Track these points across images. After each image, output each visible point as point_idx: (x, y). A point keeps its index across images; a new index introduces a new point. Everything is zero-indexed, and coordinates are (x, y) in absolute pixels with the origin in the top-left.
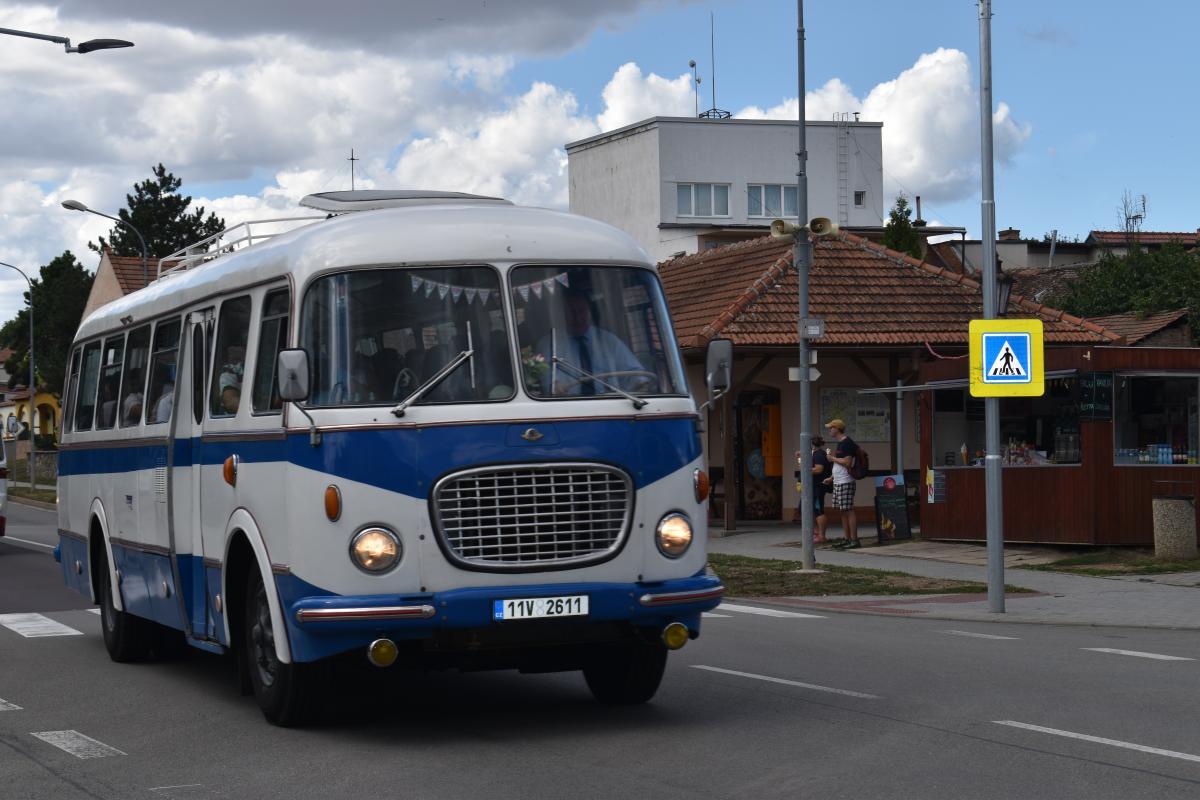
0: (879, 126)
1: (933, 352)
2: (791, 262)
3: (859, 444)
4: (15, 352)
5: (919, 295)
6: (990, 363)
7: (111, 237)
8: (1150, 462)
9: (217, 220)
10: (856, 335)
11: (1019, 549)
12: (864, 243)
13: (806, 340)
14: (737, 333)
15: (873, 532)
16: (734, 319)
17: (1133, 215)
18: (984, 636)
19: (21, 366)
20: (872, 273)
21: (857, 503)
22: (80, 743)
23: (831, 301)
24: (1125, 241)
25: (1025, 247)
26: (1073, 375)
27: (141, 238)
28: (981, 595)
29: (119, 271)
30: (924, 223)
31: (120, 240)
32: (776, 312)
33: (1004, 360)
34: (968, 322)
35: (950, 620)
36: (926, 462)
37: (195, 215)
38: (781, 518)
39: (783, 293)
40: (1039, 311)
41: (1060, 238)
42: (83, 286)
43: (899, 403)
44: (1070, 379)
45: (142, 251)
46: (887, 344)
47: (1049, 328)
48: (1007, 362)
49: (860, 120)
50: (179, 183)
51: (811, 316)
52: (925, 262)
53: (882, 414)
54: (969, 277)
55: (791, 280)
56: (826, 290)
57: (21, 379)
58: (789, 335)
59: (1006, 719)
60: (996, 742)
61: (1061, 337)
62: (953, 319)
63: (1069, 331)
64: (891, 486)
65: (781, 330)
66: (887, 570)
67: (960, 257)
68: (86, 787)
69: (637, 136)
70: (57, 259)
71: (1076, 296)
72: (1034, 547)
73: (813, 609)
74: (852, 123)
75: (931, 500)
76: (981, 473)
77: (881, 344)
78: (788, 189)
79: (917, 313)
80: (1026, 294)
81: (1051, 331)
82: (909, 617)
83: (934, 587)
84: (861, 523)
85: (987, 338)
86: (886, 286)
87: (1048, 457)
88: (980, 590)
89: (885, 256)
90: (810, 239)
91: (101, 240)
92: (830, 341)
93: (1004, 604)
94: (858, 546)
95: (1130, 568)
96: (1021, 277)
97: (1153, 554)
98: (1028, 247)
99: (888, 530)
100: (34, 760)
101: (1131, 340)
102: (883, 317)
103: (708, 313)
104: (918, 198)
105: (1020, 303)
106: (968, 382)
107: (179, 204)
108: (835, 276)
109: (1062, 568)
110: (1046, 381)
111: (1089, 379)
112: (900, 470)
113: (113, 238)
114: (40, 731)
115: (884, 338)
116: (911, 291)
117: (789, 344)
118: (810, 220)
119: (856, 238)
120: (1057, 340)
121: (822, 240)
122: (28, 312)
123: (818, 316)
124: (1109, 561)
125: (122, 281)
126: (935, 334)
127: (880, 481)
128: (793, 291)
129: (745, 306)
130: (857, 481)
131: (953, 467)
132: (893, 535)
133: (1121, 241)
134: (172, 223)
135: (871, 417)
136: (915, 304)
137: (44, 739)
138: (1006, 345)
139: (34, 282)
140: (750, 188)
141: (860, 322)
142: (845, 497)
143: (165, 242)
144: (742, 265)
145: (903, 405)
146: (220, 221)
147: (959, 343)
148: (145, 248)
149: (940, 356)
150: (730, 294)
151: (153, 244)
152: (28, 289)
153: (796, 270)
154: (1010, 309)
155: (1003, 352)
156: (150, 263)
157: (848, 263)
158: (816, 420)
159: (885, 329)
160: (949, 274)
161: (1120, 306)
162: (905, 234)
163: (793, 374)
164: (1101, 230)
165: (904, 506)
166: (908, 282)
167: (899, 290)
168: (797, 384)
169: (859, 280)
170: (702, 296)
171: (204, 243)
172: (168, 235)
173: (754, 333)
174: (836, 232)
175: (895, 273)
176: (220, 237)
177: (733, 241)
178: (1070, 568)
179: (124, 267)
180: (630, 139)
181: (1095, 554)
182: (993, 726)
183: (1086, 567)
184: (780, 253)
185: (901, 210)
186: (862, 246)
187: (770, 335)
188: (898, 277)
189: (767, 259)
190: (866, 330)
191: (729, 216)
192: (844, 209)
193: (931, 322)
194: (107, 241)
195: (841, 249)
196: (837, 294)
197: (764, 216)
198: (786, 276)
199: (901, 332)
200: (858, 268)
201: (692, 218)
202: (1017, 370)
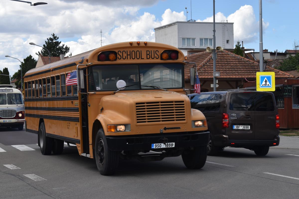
0: (233, 24)
1: (247, 80)
2: (211, 57)
4: (17, 80)
5: (243, 66)
6: (261, 83)
7: (41, 52)
10: (227, 76)
12: (229, 53)
13: (215, 77)
17: (297, 46)
19: (19, 84)
20: (231, 60)
22: (35, 177)
23: (221, 67)
24: (294, 52)
25: (270, 54)
27: (49, 52)
29: (43, 60)
30: (244, 48)
32: (207, 70)
34: (256, 73)
37: (62, 46)
39: (209, 65)
40: (274, 70)
41: (278, 52)
42: (34, 64)
44: (282, 87)
45: (49, 55)
46: (235, 78)
48: (266, 83)
49: (228, 22)
50: (58, 38)
51: (216, 71)
52: (244, 57)
54: (255, 61)
55: (211, 62)
56: (220, 65)
57: (19, 87)
58: (211, 76)
59: (267, 172)
60: (264, 178)
61: (279, 76)
62: (252, 72)
63: (281, 75)
65: (208, 75)
67: (253, 57)
68: (37, 188)
69: (172, 26)
70: (28, 57)
71: (282, 66)
74: (226, 23)
77: (234, 78)
78: (211, 40)
79: (243, 70)
80: (270, 66)
81: (276, 75)
85: (261, 77)
86: (235, 64)
89: (235, 56)
90: (216, 52)
91: (39, 52)
92: (221, 77)
95: (296, 134)
96: (268, 61)
100: (24, 181)
101: (296, 77)
102: (234, 71)
104: (242, 42)
105: (268, 68)
106: (256, 88)
107: (58, 43)
108: (222, 61)
110: (276, 87)
111: (286, 87)
113: (42, 52)
114: (25, 174)
115: (234, 77)
116: (241, 65)
117: (211, 78)
118: (216, 47)
119: (227, 52)
121: (219, 52)
122: (21, 70)
123: (218, 71)
124: (291, 132)
125: (44, 62)
126: (247, 76)
128: (211, 65)
129: (200, 69)
134: (56, 48)
136: (242, 68)
137: (26, 176)
138: (266, 78)
139: (22, 63)
140: (200, 39)
141: (228, 73)
143: (55, 53)
144: (199, 58)
146: (68, 48)
147: (253, 78)
148: (50, 54)
151: (52, 53)
152: (21, 65)
153: (213, 59)
154: (266, 69)
155: (265, 80)
156: (51, 58)
157: (225, 58)
159: (235, 74)
160: (251, 61)
161: (293, 69)
162: (239, 50)
163: (212, 86)
164: (288, 50)
166: (241, 63)
167: (238, 65)
168: (213, 88)
169: (228, 62)
170: (188, 66)
171: (64, 53)
172: (55, 51)
173: (202, 75)
174: (223, 50)
175: (237, 60)
176: (68, 52)
177: (196, 53)
178: (281, 134)
179: (45, 59)
180: (170, 27)
181: (288, 131)
182: (263, 173)
183: (285, 134)
184: (208, 55)
185: (238, 45)
186: (229, 54)
187: (206, 76)
188: (238, 61)
189: (205, 57)
190: (230, 75)
191: (195, 46)
192: (224, 44)
193: (246, 73)
194: (40, 53)
195: (224, 54)
196: (223, 66)
197: (204, 46)
198: (210, 61)
199: (239, 75)
200: (228, 59)
201: (186, 47)
202: (268, 85)
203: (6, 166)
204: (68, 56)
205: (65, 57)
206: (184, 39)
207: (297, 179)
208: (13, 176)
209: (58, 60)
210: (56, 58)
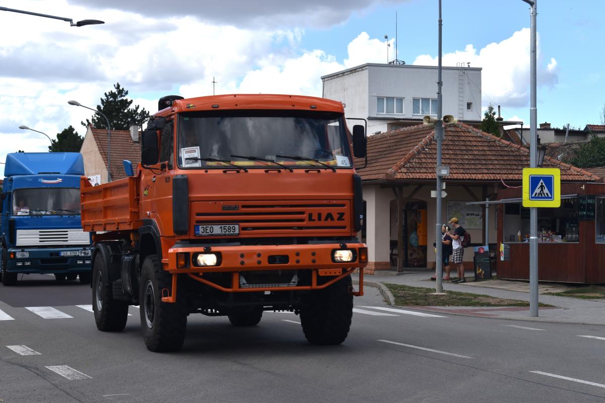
0: (480, 69)
1: (504, 184)
2: (434, 138)
3: (466, 230)
5: (498, 155)
6: (533, 190)
10: (466, 175)
11: (546, 285)
12: (471, 128)
13: (440, 177)
14: (405, 173)
15: (473, 275)
16: (404, 165)
18: (527, 328)
20: (474, 143)
21: (464, 260)
23: (453, 157)
24: (604, 130)
25: (553, 132)
26: (576, 197)
27: (107, 120)
28: (526, 307)
29: (96, 136)
30: (502, 119)
31: (97, 121)
32: (425, 163)
33: (540, 189)
34: (522, 169)
35: (510, 319)
36: (500, 240)
37: (135, 109)
38: (426, 267)
39: (429, 153)
41: (571, 128)
42: (78, 144)
43: (487, 209)
44: (574, 199)
45: (108, 127)
46: (481, 180)
47: (564, 173)
48: (542, 190)
49: (470, 67)
50: (127, 93)
51: (443, 165)
52: (502, 138)
53: (478, 215)
54: (524, 147)
55: (433, 147)
56: (451, 152)
58: (432, 174)
59: (537, 370)
60: (531, 382)
61: (570, 178)
62: (515, 168)
63: (574, 175)
64: (482, 251)
65: (427, 172)
66: (479, 294)
67: (520, 136)
68: (72, 394)
69: (357, 73)
70: (65, 129)
71: (578, 157)
72: (554, 284)
73: (441, 313)
74: (466, 68)
75: (502, 259)
76: (528, 246)
77: (478, 180)
78: (433, 101)
79: (497, 164)
80: (553, 156)
81: (565, 175)
82: (489, 318)
83: (502, 303)
85: (532, 177)
86: (481, 150)
87: (562, 238)
88: (525, 305)
89: (481, 135)
90: (443, 126)
91: (88, 121)
92: (453, 178)
93: (537, 312)
94: (465, 281)
95: (603, 295)
96: (551, 147)
98: (555, 132)
99: (480, 274)
100: (46, 380)
102: (480, 166)
103: (390, 162)
104: (499, 107)
105: (549, 160)
106: (522, 200)
107: (126, 103)
108: (455, 145)
109: (568, 295)
110: (562, 200)
111: (584, 199)
112: (487, 243)
113: (93, 120)
114: (50, 365)
115: (480, 177)
116: (494, 153)
117: (432, 179)
118: (443, 115)
119: (467, 126)
120: (568, 179)
121: (449, 127)
123: (447, 165)
124: (592, 292)
125: (98, 141)
126: (506, 175)
127: (477, 249)
128: (434, 152)
129: (410, 159)
130: (465, 249)
131: (514, 243)
132: (482, 276)
133: (602, 130)
134: (123, 113)
135: (472, 216)
136: (496, 160)
137: (51, 369)
138: (542, 181)
139: (54, 141)
140: (414, 100)
141: (468, 169)
142: (458, 257)
143: (119, 122)
144: (408, 138)
145: (489, 210)
146: (147, 112)
147: (518, 180)
148: (109, 125)
150: (402, 153)
152: (51, 145)
153: (436, 142)
154: (545, 163)
155: (540, 185)
156: (112, 133)
157: (462, 139)
158: (445, 217)
159: (480, 172)
160: (513, 145)
161: (601, 163)
162: (492, 125)
163: (433, 194)
164: (592, 124)
165: (488, 261)
166: (493, 148)
167: (488, 153)
168: (435, 199)
169: (468, 147)
170: (388, 154)
171: (139, 123)
172: (121, 118)
173: (414, 173)
174: (457, 123)
175: (486, 144)
177: (404, 127)
178: (572, 295)
179: (99, 134)
180: (354, 74)
181: (585, 288)
182: (529, 373)
183: (581, 295)
184: (429, 133)
185: (490, 112)
186: (470, 130)
187: (422, 174)
188: (488, 146)
189: (422, 136)
190: (471, 172)
191: (403, 114)
192: (461, 111)
193: (504, 169)
194: (90, 121)
195: (459, 131)
196: (457, 154)
197: (420, 114)
198: (431, 144)
199: (489, 174)
200: (468, 141)
201: (384, 114)
202: (547, 194)
203: (12, 348)
205: (139, 130)
206: (380, 99)
207: (602, 386)
208: (24, 370)
209: (125, 136)
210: (121, 132)
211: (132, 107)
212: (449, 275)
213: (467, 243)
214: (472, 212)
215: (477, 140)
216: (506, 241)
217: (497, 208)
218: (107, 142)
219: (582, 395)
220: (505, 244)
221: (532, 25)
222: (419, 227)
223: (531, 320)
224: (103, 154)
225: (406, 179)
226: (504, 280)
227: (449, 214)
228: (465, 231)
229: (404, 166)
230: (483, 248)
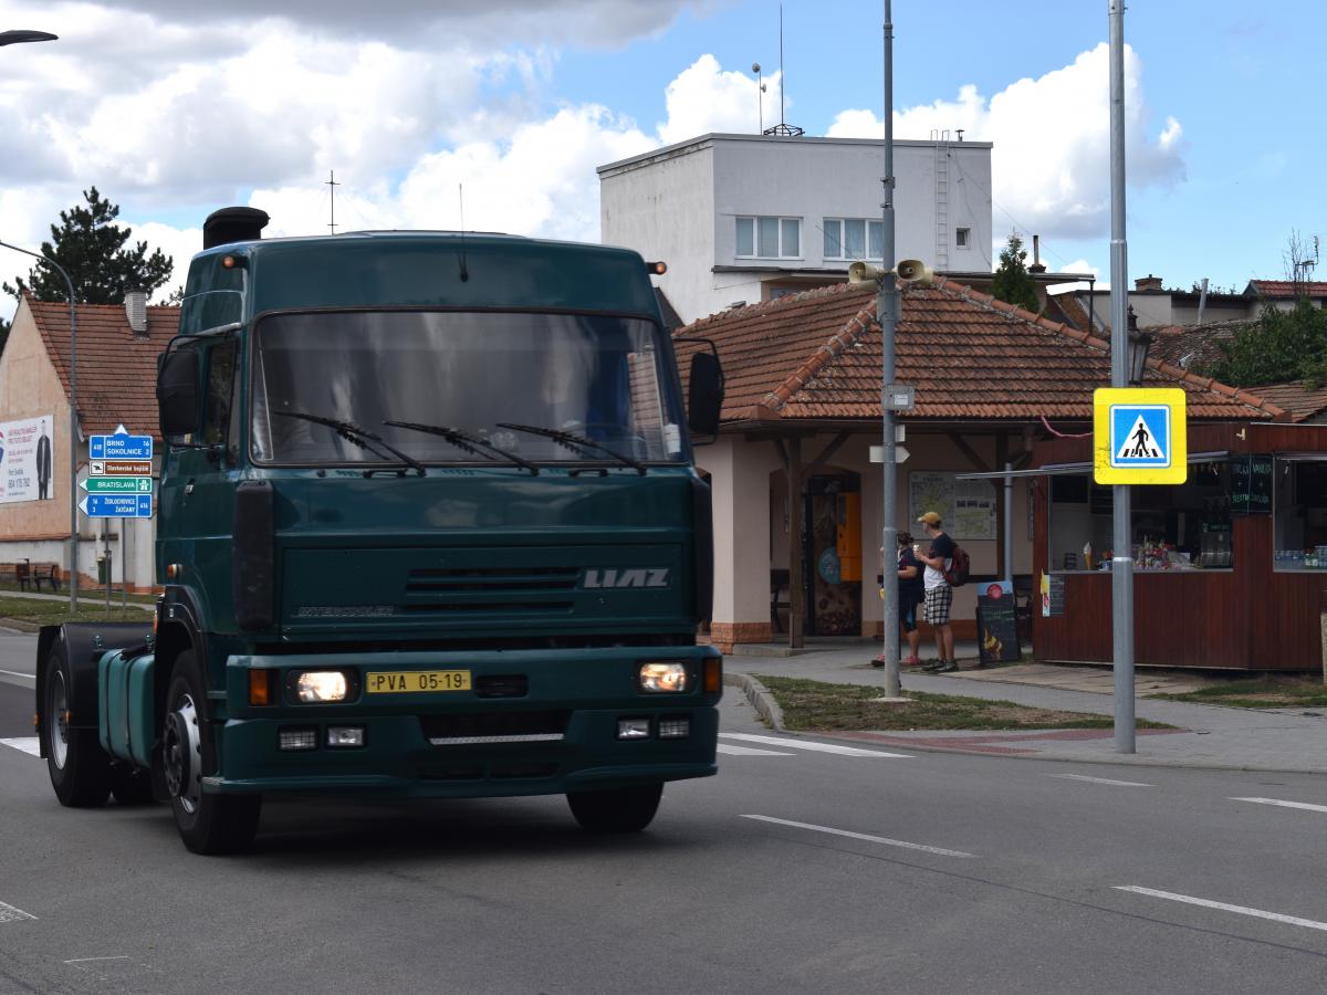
0: (987, 147)
1: (1048, 427)
2: (875, 316)
3: (957, 542)
5: (1034, 357)
6: (1119, 443)
7: (31, 278)
8: (1318, 567)
9: (163, 256)
10: (955, 406)
11: (1154, 675)
12: (966, 292)
13: (892, 413)
14: (806, 403)
15: (974, 652)
16: (803, 385)
17: (1303, 260)
18: (1109, 781)
20: (975, 329)
23: (924, 364)
24: (1292, 293)
25: (1169, 298)
26: (1226, 459)
27: (68, 279)
28: (1106, 730)
29: (41, 320)
30: (1042, 269)
31: (42, 281)
32: (855, 377)
33: (1137, 438)
34: (1092, 392)
35: (1067, 761)
36: (1041, 564)
37: (137, 251)
38: (859, 634)
39: (865, 354)
40: (1183, 379)
41: (1212, 289)
43: (1008, 492)
44: (1220, 463)
45: (69, 295)
46: (993, 418)
47: (1196, 400)
48: (1141, 441)
49: (964, 140)
50: (116, 212)
51: (899, 382)
52: (1043, 316)
53: (987, 506)
54: (1099, 336)
55: (874, 338)
56: (918, 351)
58: (872, 406)
59: (1132, 883)
60: (1117, 913)
61: (1210, 411)
62: (1076, 388)
63: (1220, 404)
64: (996, 594)
65: (861, 400)
66: (990, 699)
67: (1086, 310)
69: (686, 157)
71: (1230, 360)
72: (1173, 672)
73: (896, 747)
74: (954, 143)
75: (1046, 612)
76: (1108, 578)
77: (986, 418)
78: (874, 224)
79: (1031, 379)
80: (1168, 358)
81: (1198, 404)
82: (1015, 758)
83: (1047, 721)
84: (959, 640)
85: (1116, 411)
86: (993, 346)
87: (1192, 560)
88: (1104, 724)
89: (992, 309)
90: (898, 287)
91: (19, 281)
92: (923, 414)
93: (1134, 741)
94: (955, 668)
95: (1292, 699)
96: (1162, 336)
97: (1322, 683)
98: (1173, 299)
99: (993, 650)
101: (1297, 415)
102: (989, 385)
103: (770, 377)
104: (1036, 238)
105: (1159, 369)
106: (1092, 466)
107: (116, 237)
108: (929, 333)
109: (1208, 698)
110: (1190, 466)
111: (1244, 463)
112: (1008, 574)
113: (33, 279)
115: (989, 410)
116: (1024, 352)
117: (872, 417)
118: (897, 263)
119: (957, 286)
120: (1205, 414)
121: (913, 288)
123: (908, 382)
124: (1266, 690)
125: (46, 332)
126: (1054, 407)
127: (983, 588)
128: (876, 351)
129: (817, 369)
130: (953, 588)
131: (1073, 572)
132: (998, 656)
133: (1288, 293)
134: (107, 261)
135: (973, 509)
136: (1028, 368)
138: (1140, 420)
140: (826, 222)
141: (961, 391)
142: (939, 608)
143: (99, 284)
144: (814, 318)
145: (1013, 493)
146: (167, 259)
147: (1082, 418)
148: (72, 292)
149: (1057, 433)
150: (799, 354)
151: (83, 287)
153: (881, 326)
154: (1148, 377)
155: (1136, 428)
156: (80, 310)
157: (946, 317)
158: (905, 511)
159: (991, 399)
160: (1071, 332)
161: (1285, 373)
162: (1019, 281)
163: (876, 455)
164: (1263, 278)
165: (1013, 619)
166: (1022, 341)
167: (1010, 351)
168: (880, 466)
169: (959, 337)
170: (764, 356)
171: (147, 286)
172: (101, 275)
173: (828, 403)
174: (931, 278)
175: (1004, 330)
176: (167, 280)
177: (803, 290)
178: (1218, 698)
179: (47, 314)
180: (678, 160)
181: (1251, 681)
182: (1114, 891)
183: (1239, 697)
184: (862, 304)
185: (1014, 252)
186: (964, 296)
187: (847, 405)
188: (1009, 335)
189: (845, 312)
190: (967, 400)
191: (801, 257)
192: (943, 250)
193: (1048, 391)
194: (26, 283)
195: (937, 300)
196: (932, 356)
197: (843, 258)
198: (868, 332)
199: (1011, 403)
200: (959, 323)
201: (754, 259)
202: (1154, 451)
204: (163, 302)
205: (148, 304)
209: (113, 318)
210: (104, 309)
211: (129, 246)
212: (916, 653)
213: (958, 575)
214: (973, 499)
215: (981, 321)
216: (1054, 569)
217: (1033, 488)
218: (69, 334)
219: (1243, 942)
220: (1051, 575)
221: (1113, 36)
222: (841, 536)
223: (1120, 761)
224: (59, 363)
225: (807, 418)
226: (1051, 664)
227: (914, 504)
228: (956, 546)
229: (802, 387)
230: (998, 587)
